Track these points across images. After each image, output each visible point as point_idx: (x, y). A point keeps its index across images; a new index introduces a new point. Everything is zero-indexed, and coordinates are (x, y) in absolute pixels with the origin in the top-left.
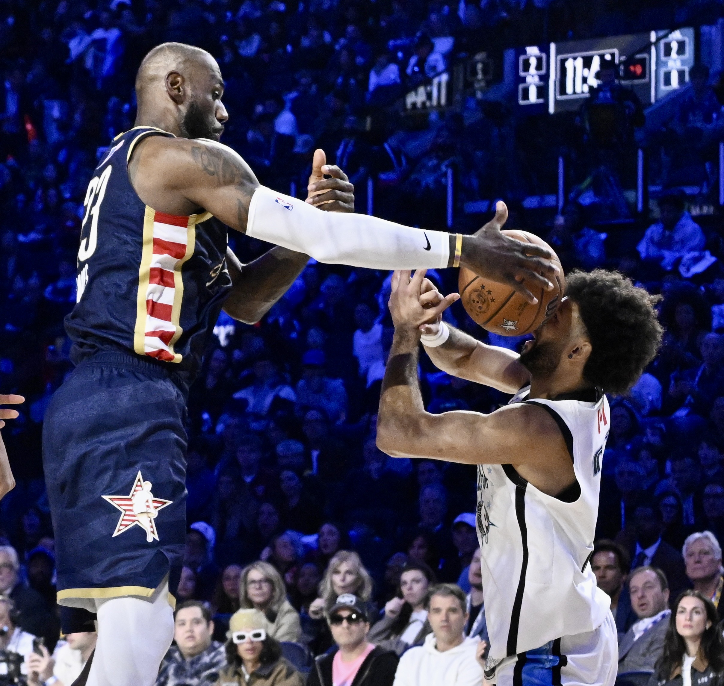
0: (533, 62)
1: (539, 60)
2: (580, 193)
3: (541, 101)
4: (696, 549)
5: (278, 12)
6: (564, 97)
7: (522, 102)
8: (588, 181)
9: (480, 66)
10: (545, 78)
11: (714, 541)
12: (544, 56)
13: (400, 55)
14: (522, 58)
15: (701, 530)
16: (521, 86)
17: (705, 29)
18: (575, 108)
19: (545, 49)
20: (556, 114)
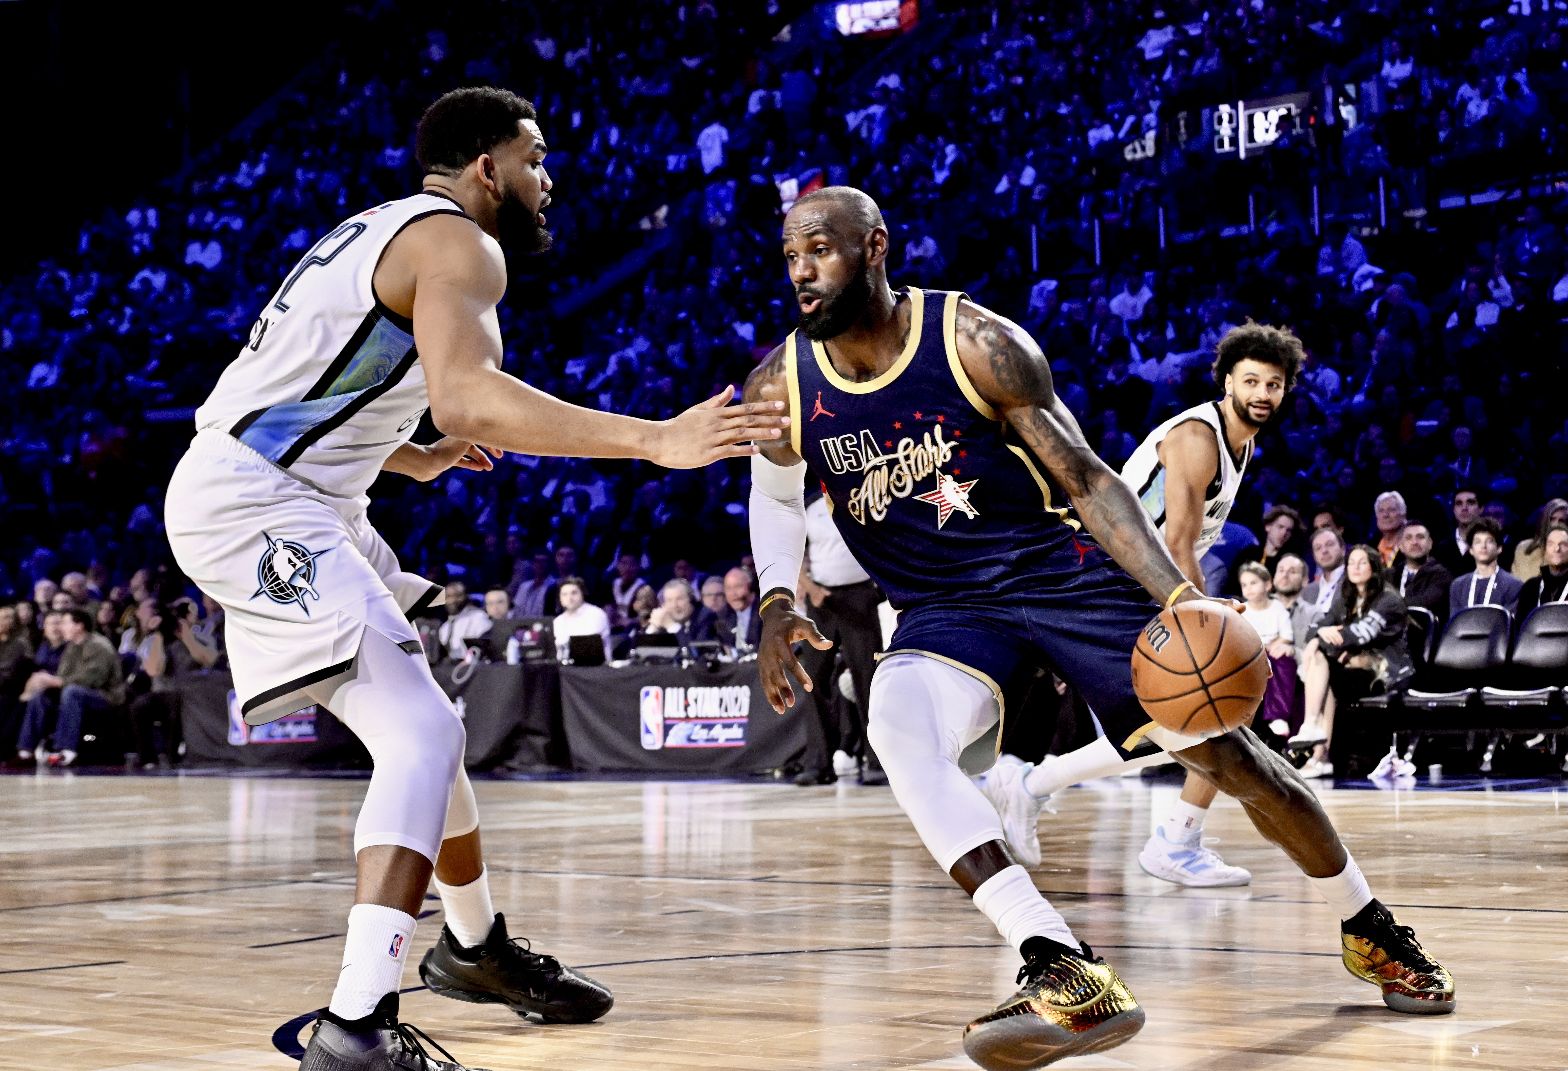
0: (1226, 118)
1: (1231, 115)
2: (1268, 223)
3: (1233, 149)
4: (1385, 506)
5: (1017, 86)
6: (1253, 145)
7: (1218, 150)
8: (1274, 213)
9: (1182, 123)
10: (1236, 130)
11: (1401, 500)
12: (1234, 112)
13: (1116, 116)
14: (1216, 115)
15: (1390, 490)
16: (1216, 138)
17: (1364, 85)
18: (1261, 152)
19: (1235, 107)
20: (1247, 158)
